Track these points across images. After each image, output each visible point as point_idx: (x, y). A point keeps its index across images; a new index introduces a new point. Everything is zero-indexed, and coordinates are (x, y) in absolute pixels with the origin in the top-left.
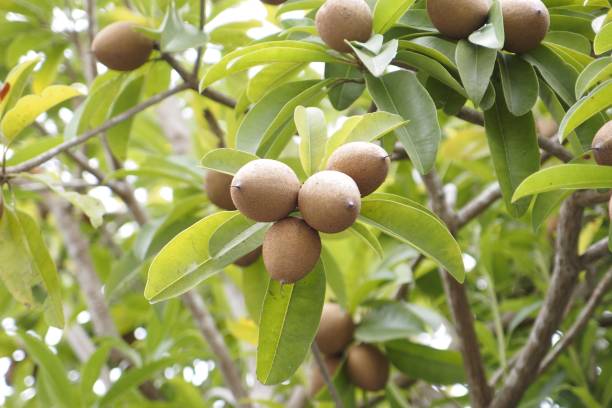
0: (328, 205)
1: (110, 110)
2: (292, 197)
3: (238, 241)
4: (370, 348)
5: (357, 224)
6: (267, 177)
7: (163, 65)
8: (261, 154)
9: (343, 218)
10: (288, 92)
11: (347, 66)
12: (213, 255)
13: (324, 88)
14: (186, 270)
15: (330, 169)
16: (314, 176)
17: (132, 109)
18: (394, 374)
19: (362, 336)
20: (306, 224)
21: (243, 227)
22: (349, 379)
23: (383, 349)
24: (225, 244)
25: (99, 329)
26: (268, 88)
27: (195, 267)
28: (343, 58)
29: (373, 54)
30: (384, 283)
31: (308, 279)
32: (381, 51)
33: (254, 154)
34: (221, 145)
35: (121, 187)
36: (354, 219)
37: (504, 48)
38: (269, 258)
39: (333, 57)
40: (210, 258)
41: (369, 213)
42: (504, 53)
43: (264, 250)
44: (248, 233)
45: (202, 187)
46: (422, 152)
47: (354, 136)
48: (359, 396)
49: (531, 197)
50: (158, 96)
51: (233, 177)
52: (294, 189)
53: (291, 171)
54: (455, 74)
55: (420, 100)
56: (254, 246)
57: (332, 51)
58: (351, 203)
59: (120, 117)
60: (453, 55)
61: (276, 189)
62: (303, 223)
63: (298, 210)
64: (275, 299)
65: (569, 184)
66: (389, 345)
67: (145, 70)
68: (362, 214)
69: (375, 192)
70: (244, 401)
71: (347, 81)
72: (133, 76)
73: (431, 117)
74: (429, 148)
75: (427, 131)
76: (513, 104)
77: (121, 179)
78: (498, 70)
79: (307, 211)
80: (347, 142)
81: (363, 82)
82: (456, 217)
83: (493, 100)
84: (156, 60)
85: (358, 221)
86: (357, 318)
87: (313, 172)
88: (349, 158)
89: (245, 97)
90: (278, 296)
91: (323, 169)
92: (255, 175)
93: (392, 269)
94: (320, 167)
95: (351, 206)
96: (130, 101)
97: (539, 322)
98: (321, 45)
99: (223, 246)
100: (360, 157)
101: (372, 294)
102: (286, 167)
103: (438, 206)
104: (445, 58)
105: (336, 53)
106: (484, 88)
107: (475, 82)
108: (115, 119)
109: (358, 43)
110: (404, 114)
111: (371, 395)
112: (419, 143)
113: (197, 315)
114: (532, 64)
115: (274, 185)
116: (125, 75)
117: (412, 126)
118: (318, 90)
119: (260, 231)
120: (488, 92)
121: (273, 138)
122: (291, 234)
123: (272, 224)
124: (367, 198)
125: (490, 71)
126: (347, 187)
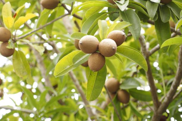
0: (107, 49)
1: (46, 21)
2: (97, 46)
3: (81, 59)
4: (124, 91)
5: (116, 54)
6: (89, 40)
7: (62, 8)
8: (89, 34)
9: (112, 52)
10: (97, 16)
11: (115, 8)
12: (74, 63)
13: (108, 15)
14: (66, 68)
15: (108, 38)
16: (103, 40)
17: (53, 21)
18: (131, 98)
19: (122, 87)
20: (101, 54)
21: (83, 55)
22: (118, 100)
23: (128, 91)
24: (77, 60)
25: (46, 84)
26: (92, 14)
27: (68, 67)
28: (113, 6)
29: (122, 5)
30: (128, 72)
31: (101, 70)
32: (124, 3)
33: (86, 34)
34: (80, 31)
35: (51, 43)
36: (115, 53)
37: (161, 3)
38: (90, 64)
39: (111, 5)
40: (73, 64)
41: (120, 51)
42: (161, 4)
43: (89, 62)
44: (84, 57)
45: (74, 43)
46: (136, 33)
47: (116, 28)
48: (121, 105)
49: (168, 46)
50: (60, 17)
51: (79, 40)
52: (97, 44)
53: (97, 39)
54: (146, 10)
55: (135, 18)
56: (86, 61)
57: (110, 4)
58: (114, 48)
59: (49, 23)
60: (146, 5)
61: (92, 44)
62: (100, 54)
63: (99, 50)
64: (92, 76)
65: (178, 43)
66: (130, 90)
67: (57, 9)
68: (117, 51)
69: (121, 45)
70: (88, 106)
71: (115, 12)
72: (53, 11)
73: (139, 23)
74: (138, 32)
75: (138, 27)
76: (163, 19)
77: (52, 41)
78: (159, 9)
79: (101, 50)
80: (113, 30)
81: (119, 13)
82: (149, 52)
83: (157, 18)
84: (60, 6)
85: (116, 53)
86: (121, 82)
87: (103, 39)
88: (114, 35)
89: (85, 17)
90: (93, 75)
91: (106, 38)
92: (86, 40)
93: (131, 68)
94: (105, 37)
95: (114, 49)
96: (53, 18)
97: (174, 83)
98: (107, 2)
99: (77, 61)
100: (117, 35)
101: (125, 75)
102: (95, 38)
103: (144, 49)
104: (143, 6)
105: (111, 4)
106: (154, 14)
107: (152, 13)
108: (48, 24)
109: (117, 1)
110: (131, 22)
111: (125, 105)
112: (135, 31)
113: (74, 81)
114: (169, 7)
115: (91, 43)
116: (51, 11)
117: (133, 26)
118: (106, 15)
119: (87, 56)
120: (156, 16)
121: (92, 29)
122: (96, 57)
123: (91, 54)
124: (119, 47)
125: (156, 9)
126: (113, 43)
